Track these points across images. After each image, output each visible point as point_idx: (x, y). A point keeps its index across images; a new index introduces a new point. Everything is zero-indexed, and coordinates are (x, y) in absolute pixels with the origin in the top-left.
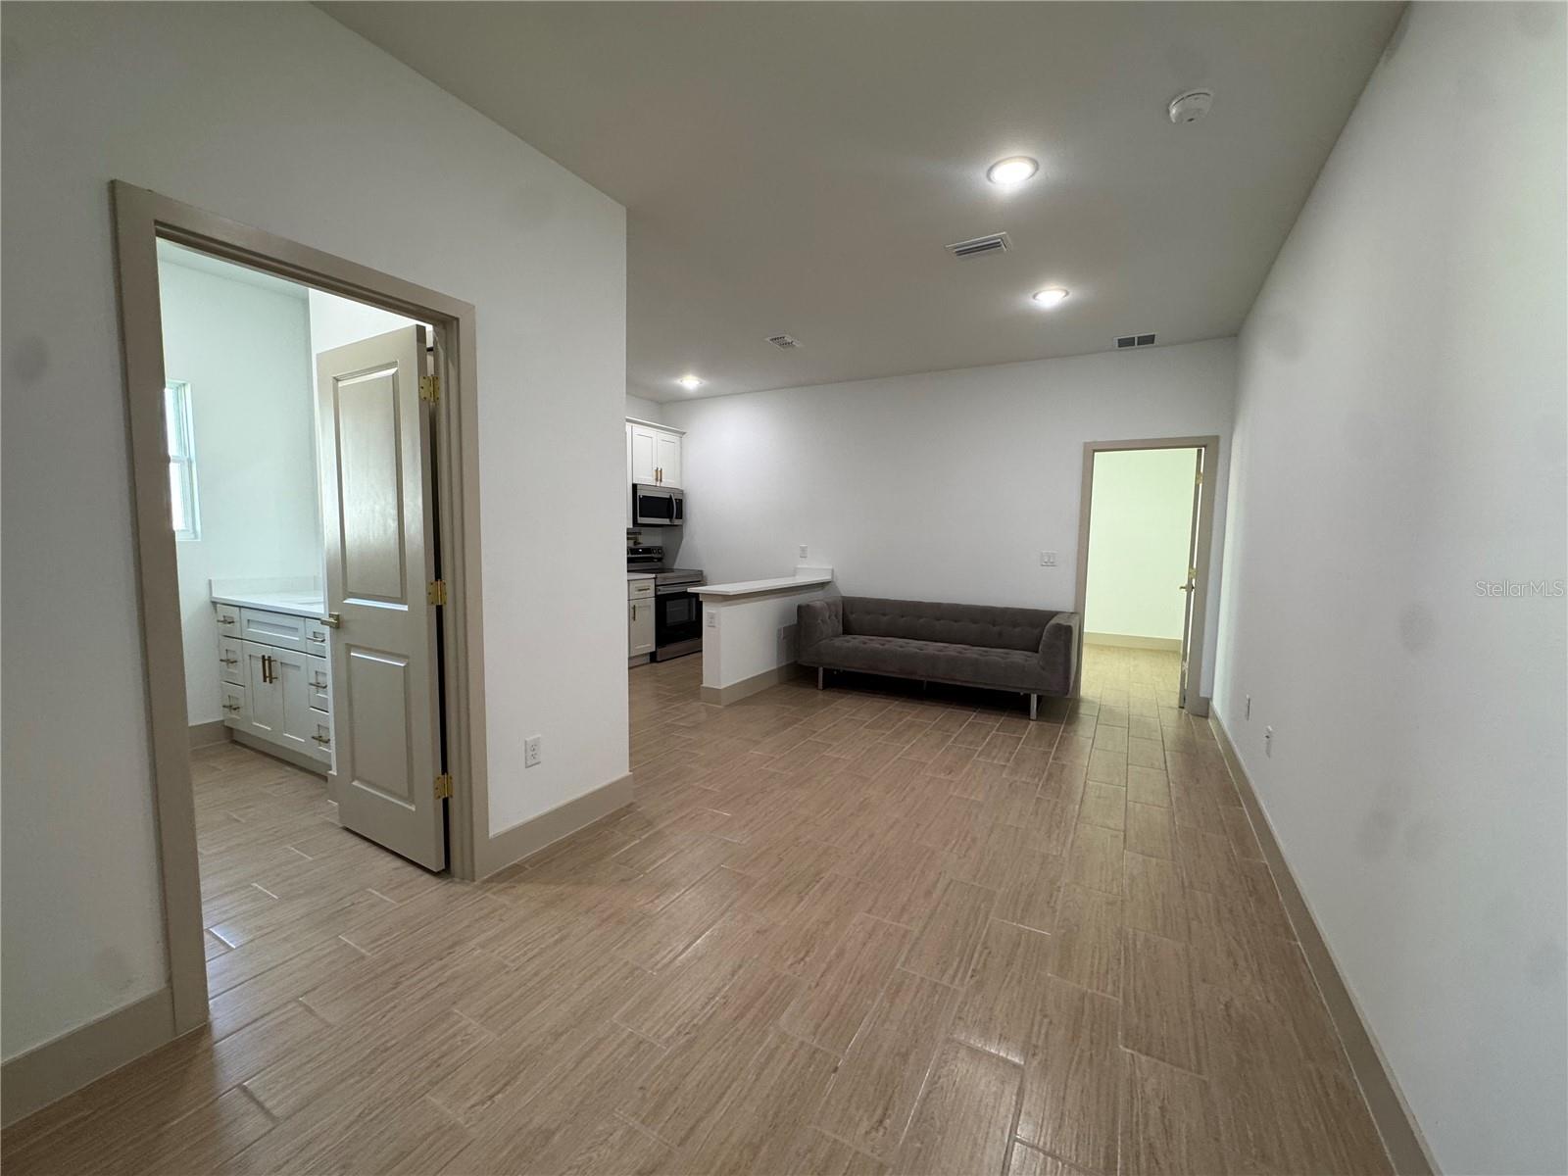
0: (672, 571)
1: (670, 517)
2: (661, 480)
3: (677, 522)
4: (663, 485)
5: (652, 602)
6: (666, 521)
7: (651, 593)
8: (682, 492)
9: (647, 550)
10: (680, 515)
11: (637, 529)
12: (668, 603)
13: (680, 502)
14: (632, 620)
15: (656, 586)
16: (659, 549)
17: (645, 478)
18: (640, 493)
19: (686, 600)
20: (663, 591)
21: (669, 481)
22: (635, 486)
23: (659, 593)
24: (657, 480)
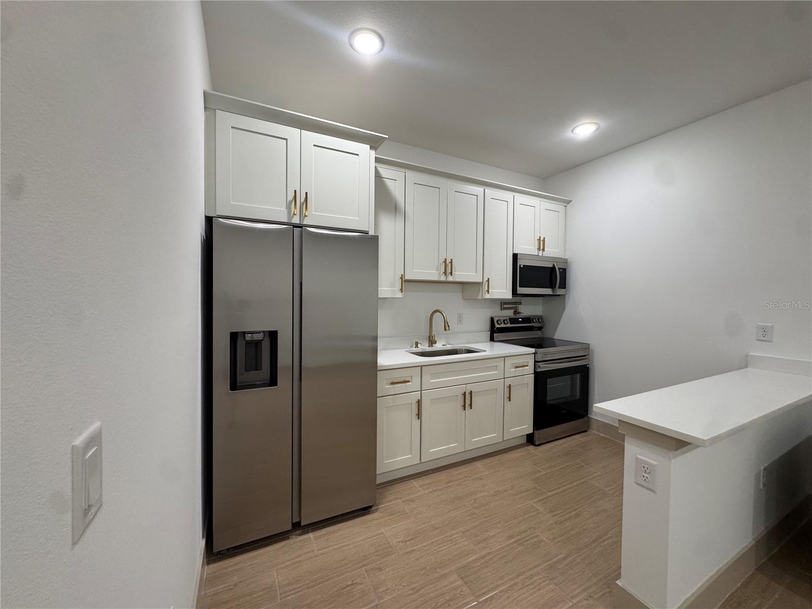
0: (551, 343)
1: (552, 286)
2: (544, 250)
3: (560, 292)
4: (545, 254)
5: (531, 379)
6: (548, 291)
7: (530, 369)
8: (566, 261)
9: (527, 320)
10: (563, 285)
11: (517, 299)
12: (549, 381)
13: (564, 272)
14: (506, 400)
15: (535, 362)
16: (540, 319)
17: (527, 248)
18: (521, 263)
19: (569, 377)
20: (544, 367)
21: (553, 251)
22: (515, 256)
23: (539, 370)
24: (539, 249)
